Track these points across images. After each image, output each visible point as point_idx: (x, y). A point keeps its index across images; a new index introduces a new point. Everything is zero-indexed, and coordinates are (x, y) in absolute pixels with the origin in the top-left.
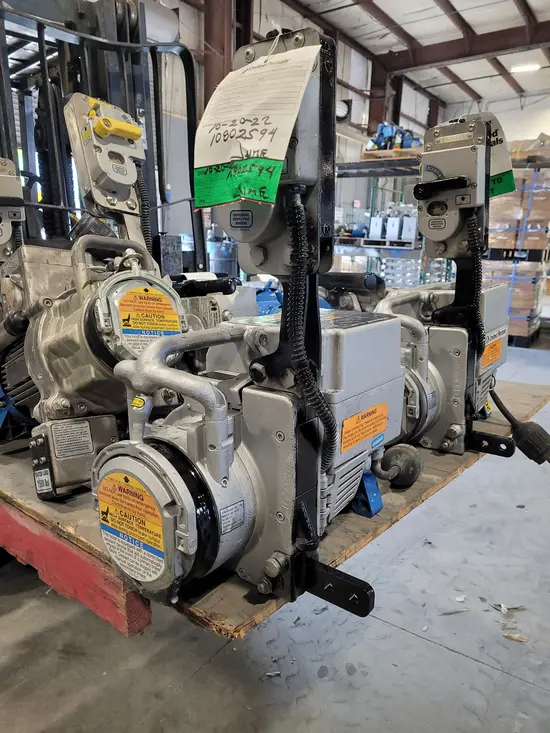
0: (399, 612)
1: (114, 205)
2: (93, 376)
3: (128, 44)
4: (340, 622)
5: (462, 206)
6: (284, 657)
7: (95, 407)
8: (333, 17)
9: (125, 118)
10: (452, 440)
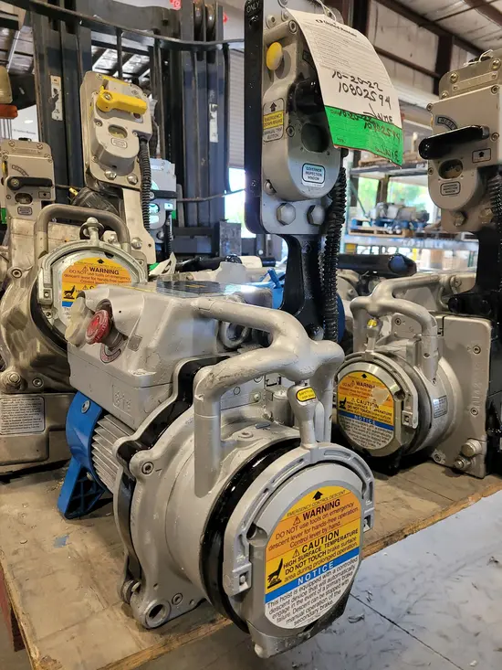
0: (445, 637)
1: (112, 179)
2: (38, 350)
3: (204, 43)
4: (375, 637)
5: (480, 165)
6: (306, 665)
7: (53, 384)
8: (449, 24)
9: (135, 93)
10: (469, 459)
